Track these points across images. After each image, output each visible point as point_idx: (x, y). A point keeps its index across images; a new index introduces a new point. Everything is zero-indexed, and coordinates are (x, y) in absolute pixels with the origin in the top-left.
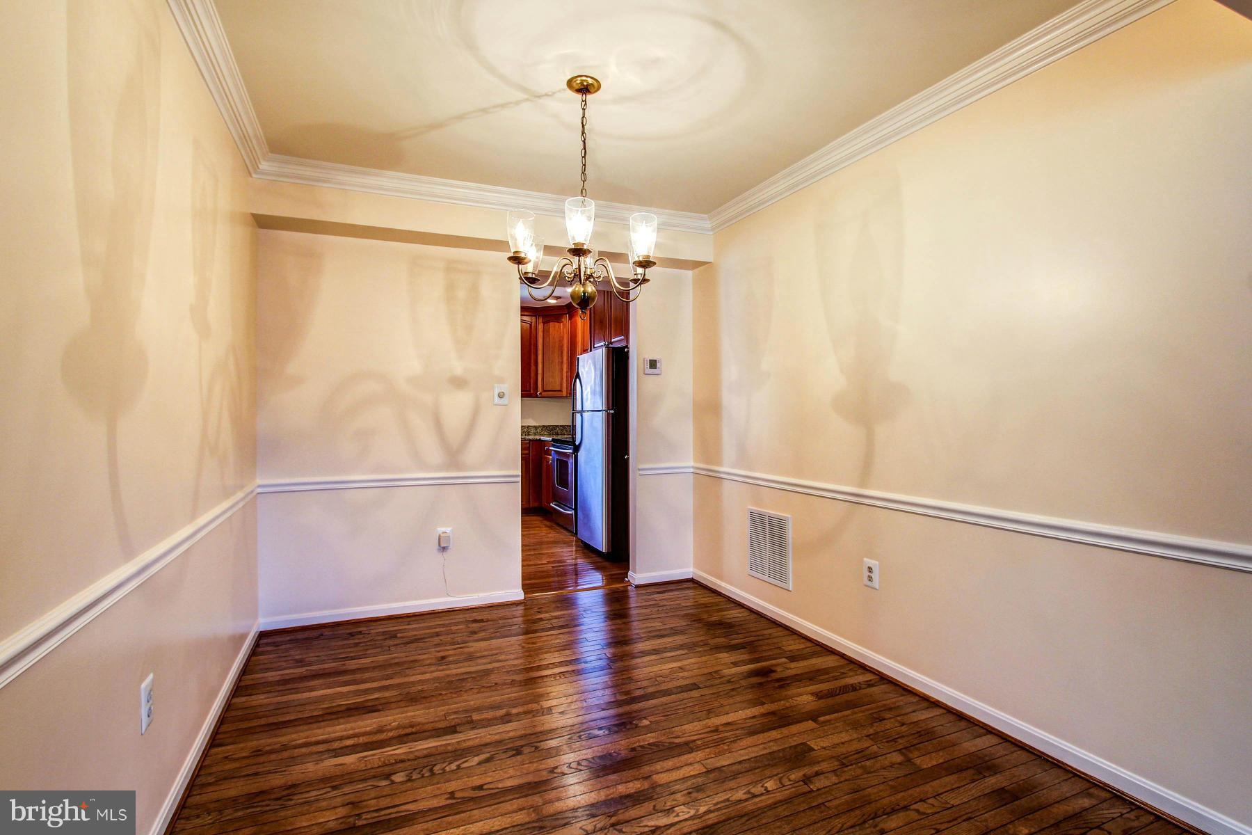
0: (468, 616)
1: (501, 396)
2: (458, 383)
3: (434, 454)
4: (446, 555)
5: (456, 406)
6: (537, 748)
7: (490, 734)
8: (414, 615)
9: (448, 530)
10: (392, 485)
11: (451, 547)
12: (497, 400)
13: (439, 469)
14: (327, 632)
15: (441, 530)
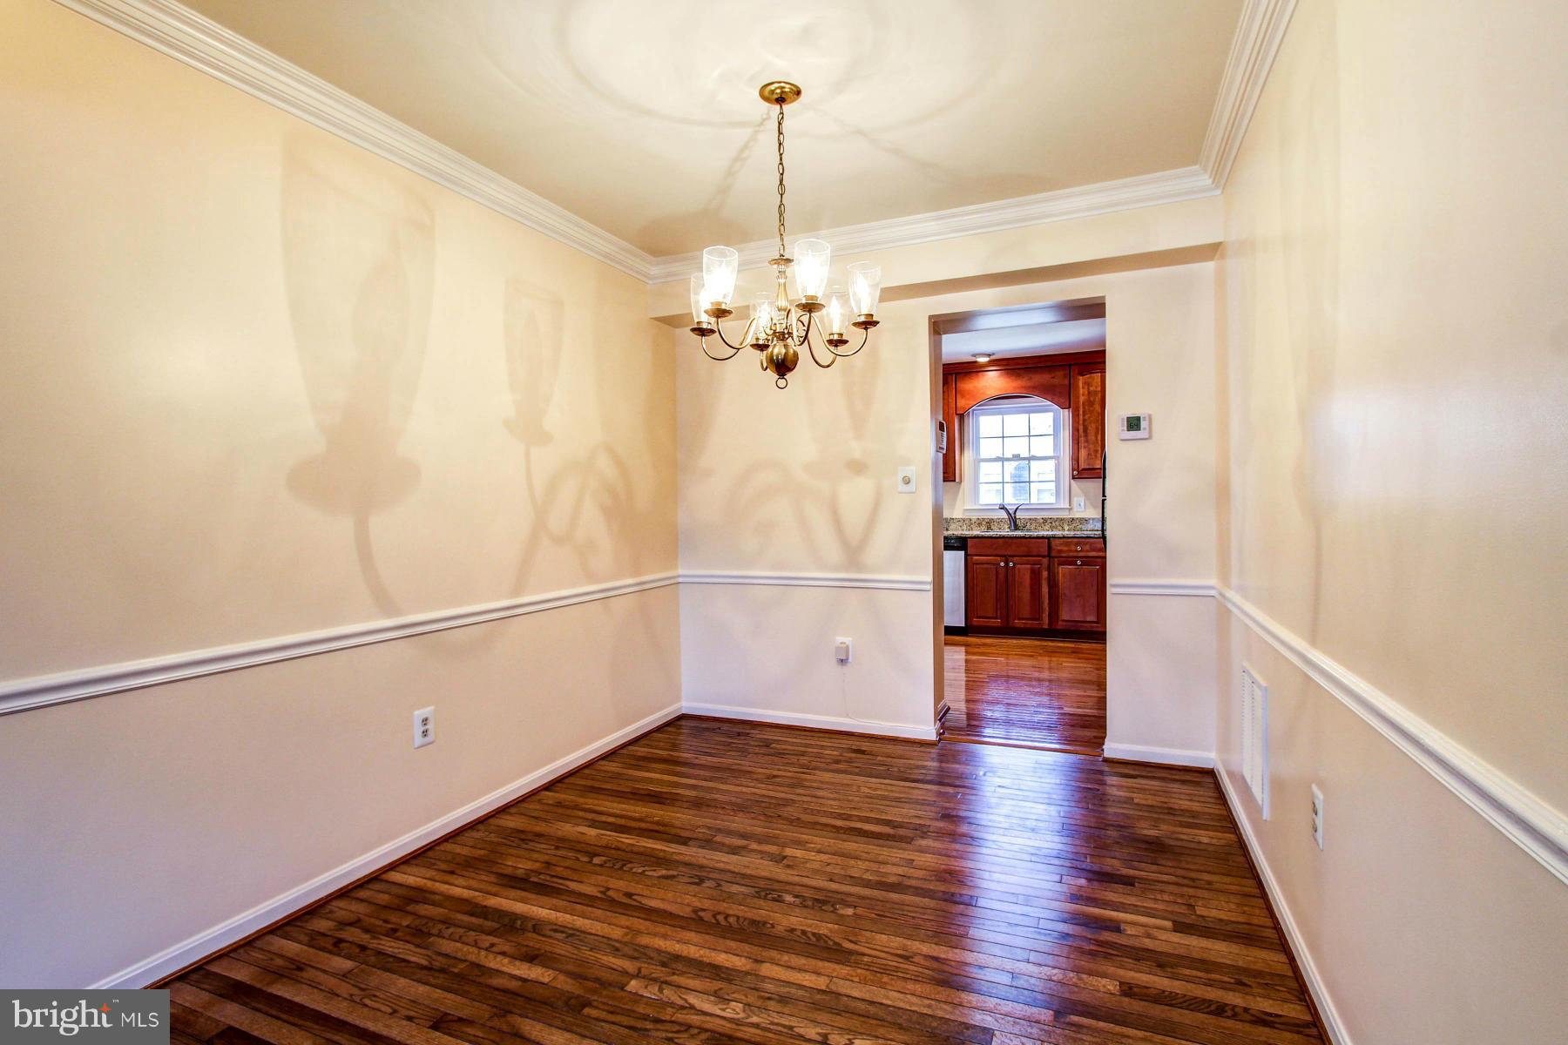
0: (856, 744)
1: (907, 481)
2: (857, 467)
3: (832, 551)
4: (845, 669)
5: (855, 494)
6: (719, 885)
7: (704, 857)
8: (812, 730)
9: (848, 640)
10: (788, 584)
11: (850, 660)
12: (902, 487)
13: (836, 569)
14: (725, 727)
15: (840, 639)
